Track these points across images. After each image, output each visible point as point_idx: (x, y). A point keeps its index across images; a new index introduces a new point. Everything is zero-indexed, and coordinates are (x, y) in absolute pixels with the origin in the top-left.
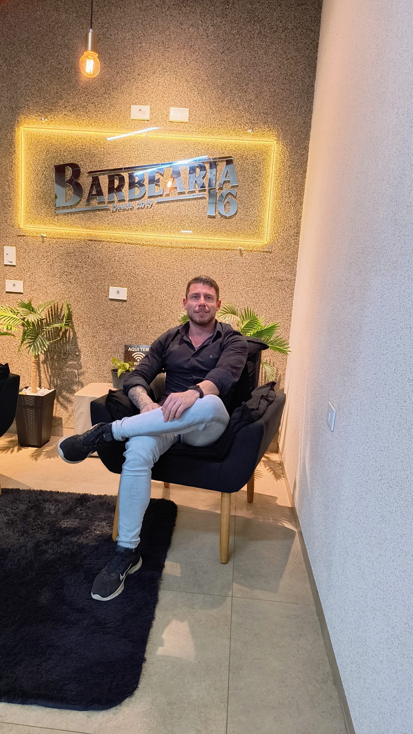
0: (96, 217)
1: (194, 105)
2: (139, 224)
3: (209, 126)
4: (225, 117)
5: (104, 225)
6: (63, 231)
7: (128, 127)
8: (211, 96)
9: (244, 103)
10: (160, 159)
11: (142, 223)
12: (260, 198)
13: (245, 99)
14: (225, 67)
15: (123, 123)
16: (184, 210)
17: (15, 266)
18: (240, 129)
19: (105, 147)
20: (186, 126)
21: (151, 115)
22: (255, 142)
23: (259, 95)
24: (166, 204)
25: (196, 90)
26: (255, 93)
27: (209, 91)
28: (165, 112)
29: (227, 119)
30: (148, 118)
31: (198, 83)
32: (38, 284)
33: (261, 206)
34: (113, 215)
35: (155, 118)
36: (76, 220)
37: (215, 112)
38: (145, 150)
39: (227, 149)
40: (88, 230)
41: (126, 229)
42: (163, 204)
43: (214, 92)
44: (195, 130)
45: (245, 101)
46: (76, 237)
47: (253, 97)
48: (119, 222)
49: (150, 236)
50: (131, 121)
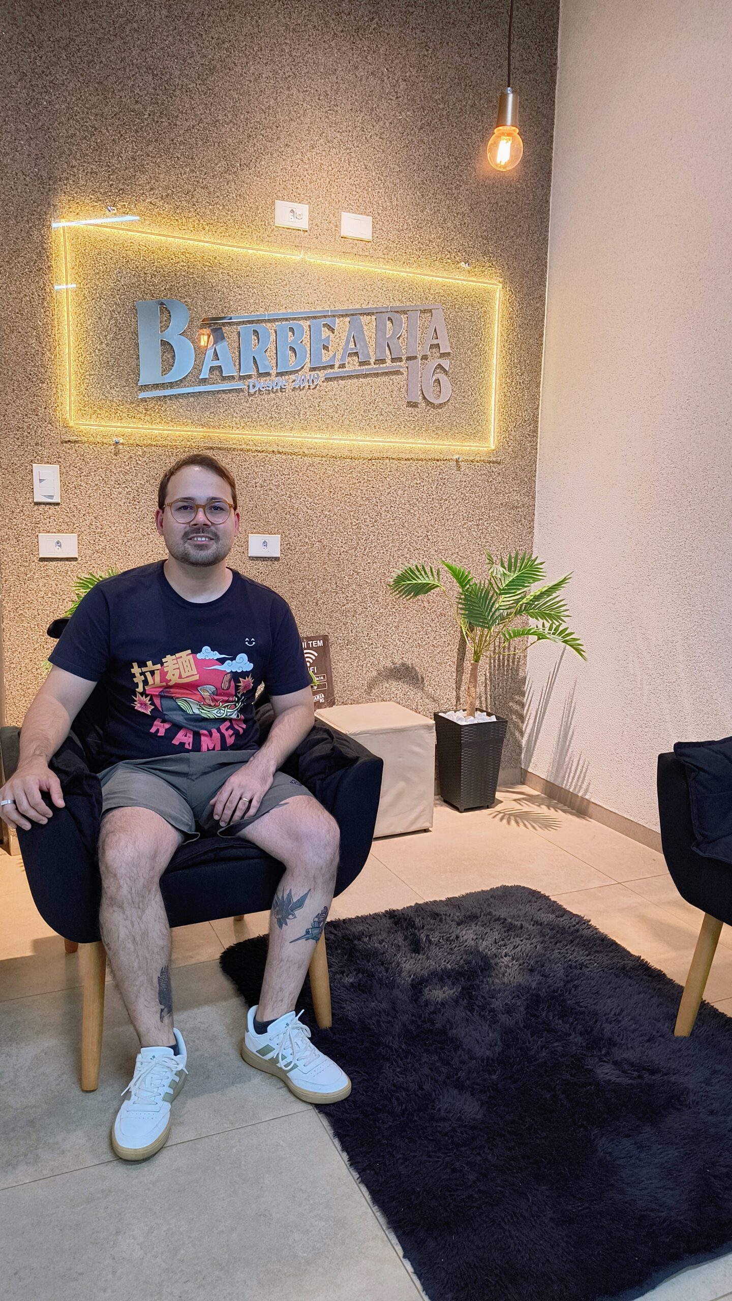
0: (219, 405)
1: (380, 212)
2: (297, 417)
3: (403, 251)
4: (427, 238)
5: (234, 419)
6: (156, 431)
7: (270, 239)
8: (405, 200)
9: (455, 217)
10: (328, 303)
11: (301, 415)
12: (482, 375)
13: (455, 210)
14: (424, 154)
15: (262, 231)
16: (369, 393)
17: (58, 504)
18: (449, 261)
19: (231, 274)
20: (368, 247)
21: (311, 222)
22: (472, 283)
23: (475, 206)
24: (340, 382)
25: (381, 186)
26: (470, 202)
27: (402, 191)
28: (333, 220)
29: (430, 241)
30: (306, 227)
31: (384, 175)
32: (108, 538)
33: (484, 388)
34: (250, 400)
35: (316, 228)
36: (181, 410)
37: (411, 227)
38: (302, 284)
39: (432, 291)
40: (205, 429)
41: (275, 426)
42: (335, 382)
43: (410, 193)
44: (383, 256)
45: (456, 215)
46: (183, 443)
47: (466, 209)
48: (261, 413)
49: (316, 438)
50: (276, 229)
